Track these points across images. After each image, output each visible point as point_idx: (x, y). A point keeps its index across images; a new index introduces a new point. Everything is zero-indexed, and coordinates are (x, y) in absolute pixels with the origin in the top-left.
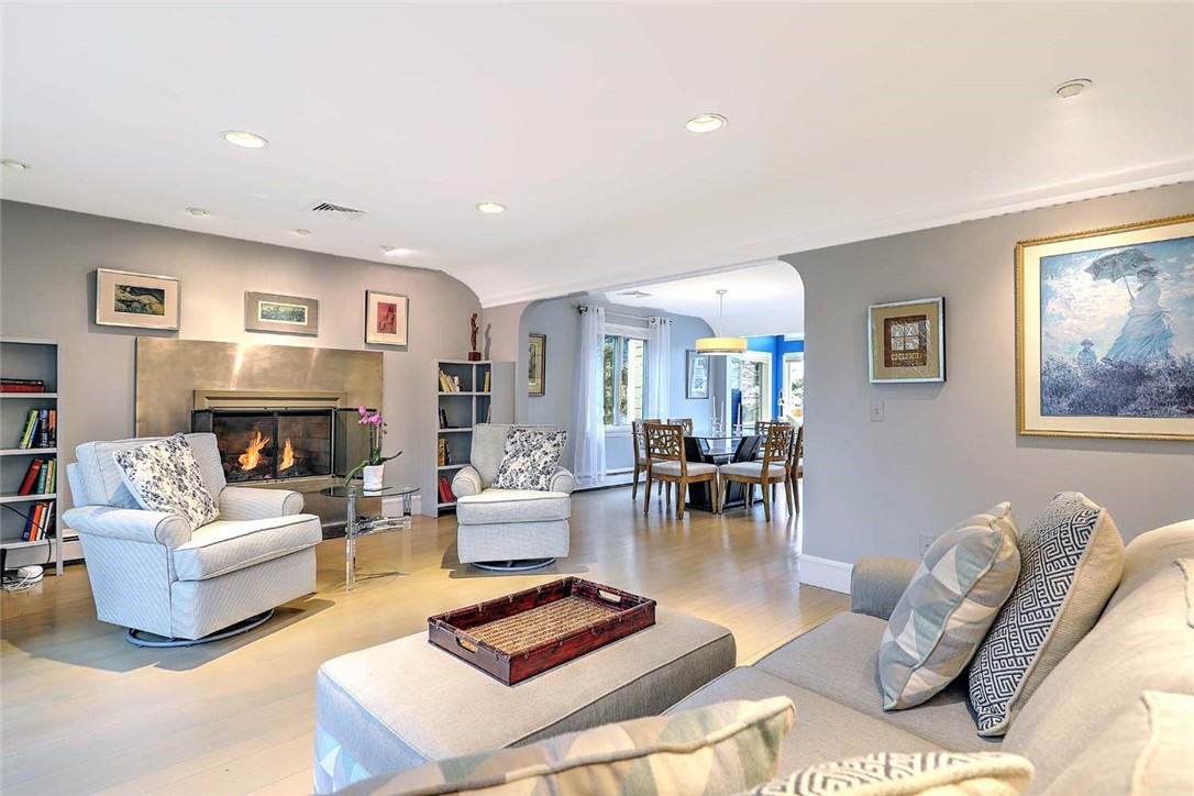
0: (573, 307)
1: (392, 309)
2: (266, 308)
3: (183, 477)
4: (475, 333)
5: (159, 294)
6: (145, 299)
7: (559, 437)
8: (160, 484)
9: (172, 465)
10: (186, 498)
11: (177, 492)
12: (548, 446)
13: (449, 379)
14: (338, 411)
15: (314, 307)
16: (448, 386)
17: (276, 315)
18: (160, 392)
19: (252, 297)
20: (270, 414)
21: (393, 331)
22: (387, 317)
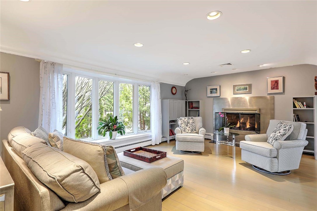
1: (277, 82)
5: (216, 89)
6: (214, 91)
10: (187, 128)
13: (300, 103)
14: (256, 114)
15: (250, 86)
16: (299, 106)
17: (240, 89)
18: (217, 109)
19: (234, 86)
20: (239, 114)
21: (277, 89)
22: (275, 85)
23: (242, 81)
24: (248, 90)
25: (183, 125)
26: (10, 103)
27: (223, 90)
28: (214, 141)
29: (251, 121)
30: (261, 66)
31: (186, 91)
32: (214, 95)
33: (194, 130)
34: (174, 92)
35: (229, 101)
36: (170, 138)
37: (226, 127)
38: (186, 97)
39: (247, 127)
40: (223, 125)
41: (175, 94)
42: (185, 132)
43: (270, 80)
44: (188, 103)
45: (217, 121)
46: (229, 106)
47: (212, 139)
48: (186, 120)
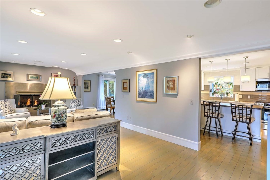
0: (97, 75)
1: (57, 76)
2: (31, 77)
3: (6, 106)
4: (74, 80)
5: (10, 74)
6: (7, 75)
7: (80, 100)
8: (1, 107)
9: (4, 104)
10: (6, 109)
11: (5, 108)
12: (77, 102)
17: (33, 77)
19: (28, 75)
20: (31, 95)
24: (38, 79)
27: (16, 76)
33: (12, 111)
42: (7, 113)
43: (53, 74)
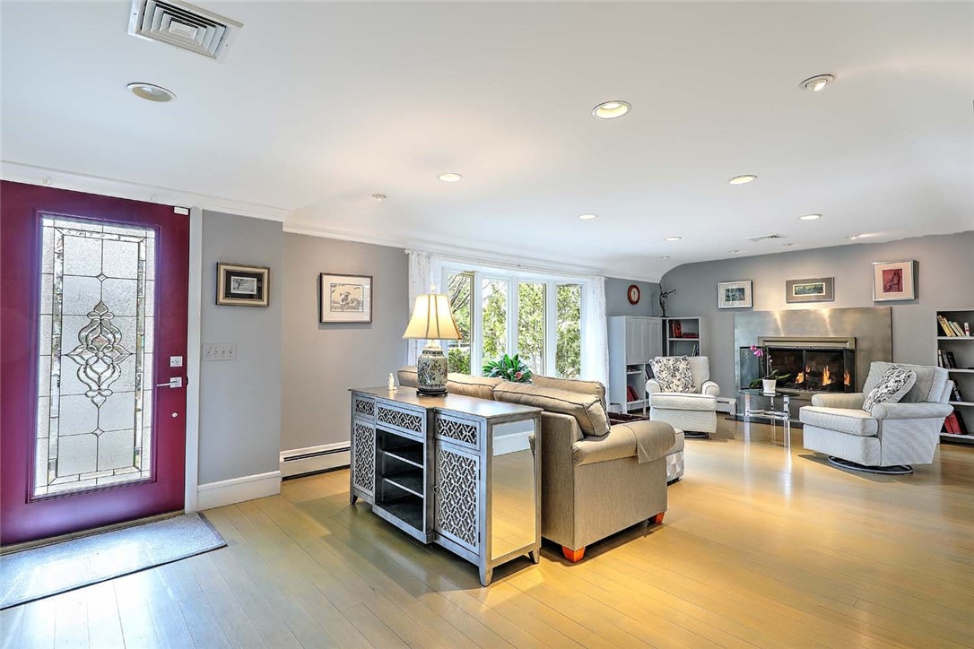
1: (897, 274)
2: (798, 288)
6: (737, 294)
9: (672, 368)
13: (955, 325)
14: (846, 350)
15: (830, 281)
16: (952, 331)
17: (803, 291)
18: (744, 337)
19: (789, 284)
20: (801, 350)
21: (899, 290)
22: (892, 280)
23: (809, 272)
24: (824, 294)
25: (664, 375)
26: (371, 328)
27: (758, 291)
28: (737, 416)
29: (835, 370)
30: (854, 238)
31: (663, 294)
32: (737, 304)
33: (691, 386)
34: (634, 298)
35: (775, 320)
36: (628, 405)
37: (769, 379)
38: (663, 308)
39: (824, 384)
40: (762, 375)
41: (637, 302)
42: (670, 390)
43: (880, 267)
44: (668, 325)
45: (746, 367)
46: (777, 330)
47: (733, 413)
48: (671, 362)
